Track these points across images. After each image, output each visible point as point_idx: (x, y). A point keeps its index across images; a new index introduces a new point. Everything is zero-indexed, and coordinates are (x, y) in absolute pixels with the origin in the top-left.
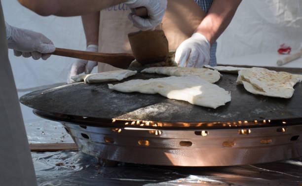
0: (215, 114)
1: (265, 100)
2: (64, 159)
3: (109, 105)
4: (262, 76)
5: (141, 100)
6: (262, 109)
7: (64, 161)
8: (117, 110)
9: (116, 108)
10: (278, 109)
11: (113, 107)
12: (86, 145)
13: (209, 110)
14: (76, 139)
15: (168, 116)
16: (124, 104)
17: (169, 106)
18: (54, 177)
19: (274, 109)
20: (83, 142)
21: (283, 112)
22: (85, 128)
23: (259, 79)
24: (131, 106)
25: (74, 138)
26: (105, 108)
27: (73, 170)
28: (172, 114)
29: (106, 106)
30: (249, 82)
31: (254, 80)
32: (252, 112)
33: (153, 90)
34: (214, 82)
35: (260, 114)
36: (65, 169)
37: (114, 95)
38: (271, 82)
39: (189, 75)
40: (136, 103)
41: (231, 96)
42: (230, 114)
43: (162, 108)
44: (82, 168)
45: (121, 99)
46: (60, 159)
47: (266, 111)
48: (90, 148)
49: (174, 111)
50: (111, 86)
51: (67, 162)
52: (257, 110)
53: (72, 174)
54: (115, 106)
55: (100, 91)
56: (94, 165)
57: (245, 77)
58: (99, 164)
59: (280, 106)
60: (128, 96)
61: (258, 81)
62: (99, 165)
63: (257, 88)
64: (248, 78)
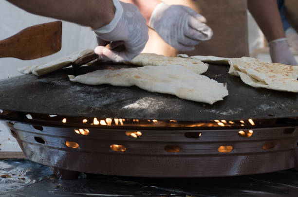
0: (213, 111)
1: (269, 95)
2: (8, 169)
3: (74, 100)
4: (257, 66)
5: (114, 94)
6: (269, 104)
7: (9, 172)
8: (86, 106)
9: (84, 103)
10: (287, 104)
11: (80, 102)
12: (38, 151)
13: (204, 105)
14: (24, 144)
15: (154, 112)
16: (93, 99)
17: (152, 101)
18: (3, 191)
19: (283, 105)
20: (34, 147)
21: (294, 109)
22: (41, 129)
23: (255, 70)
24: (103, 101)
25: (21, 143)
26: (70, 103)
27: (23, 183)
28: (158, 110)
29: (71, 101)
30: (246, 73)
31: (250, 71)
32: (257, 108)
33: (129, 81)
34: (202, 72)
35: (267, 110)
36: (14, 181)
37: (78, 88)
38: (272, 74)
39: (169, 65)
40: (109, 97)
41: (228, 89)
42: (230, 111)
43: (144, 103)
44: (34, 181)
45: (89, 93)
46: (3, 170)
47: (274, 108)
48: (43, 155)
49: (160, 106)
50: (72, 78)
51: (13, 173)
52: (263, 106)
53: (24, 188)
54: (82, 101)
55: (58, 84)
56: (48, 177)
57: (239, 67)
58: (54, 176)
59: (289, 102)
60: (96, 90)
61: (255, 71)
62: (55, 178)
63: (256, 80)
64: (243, 68)
